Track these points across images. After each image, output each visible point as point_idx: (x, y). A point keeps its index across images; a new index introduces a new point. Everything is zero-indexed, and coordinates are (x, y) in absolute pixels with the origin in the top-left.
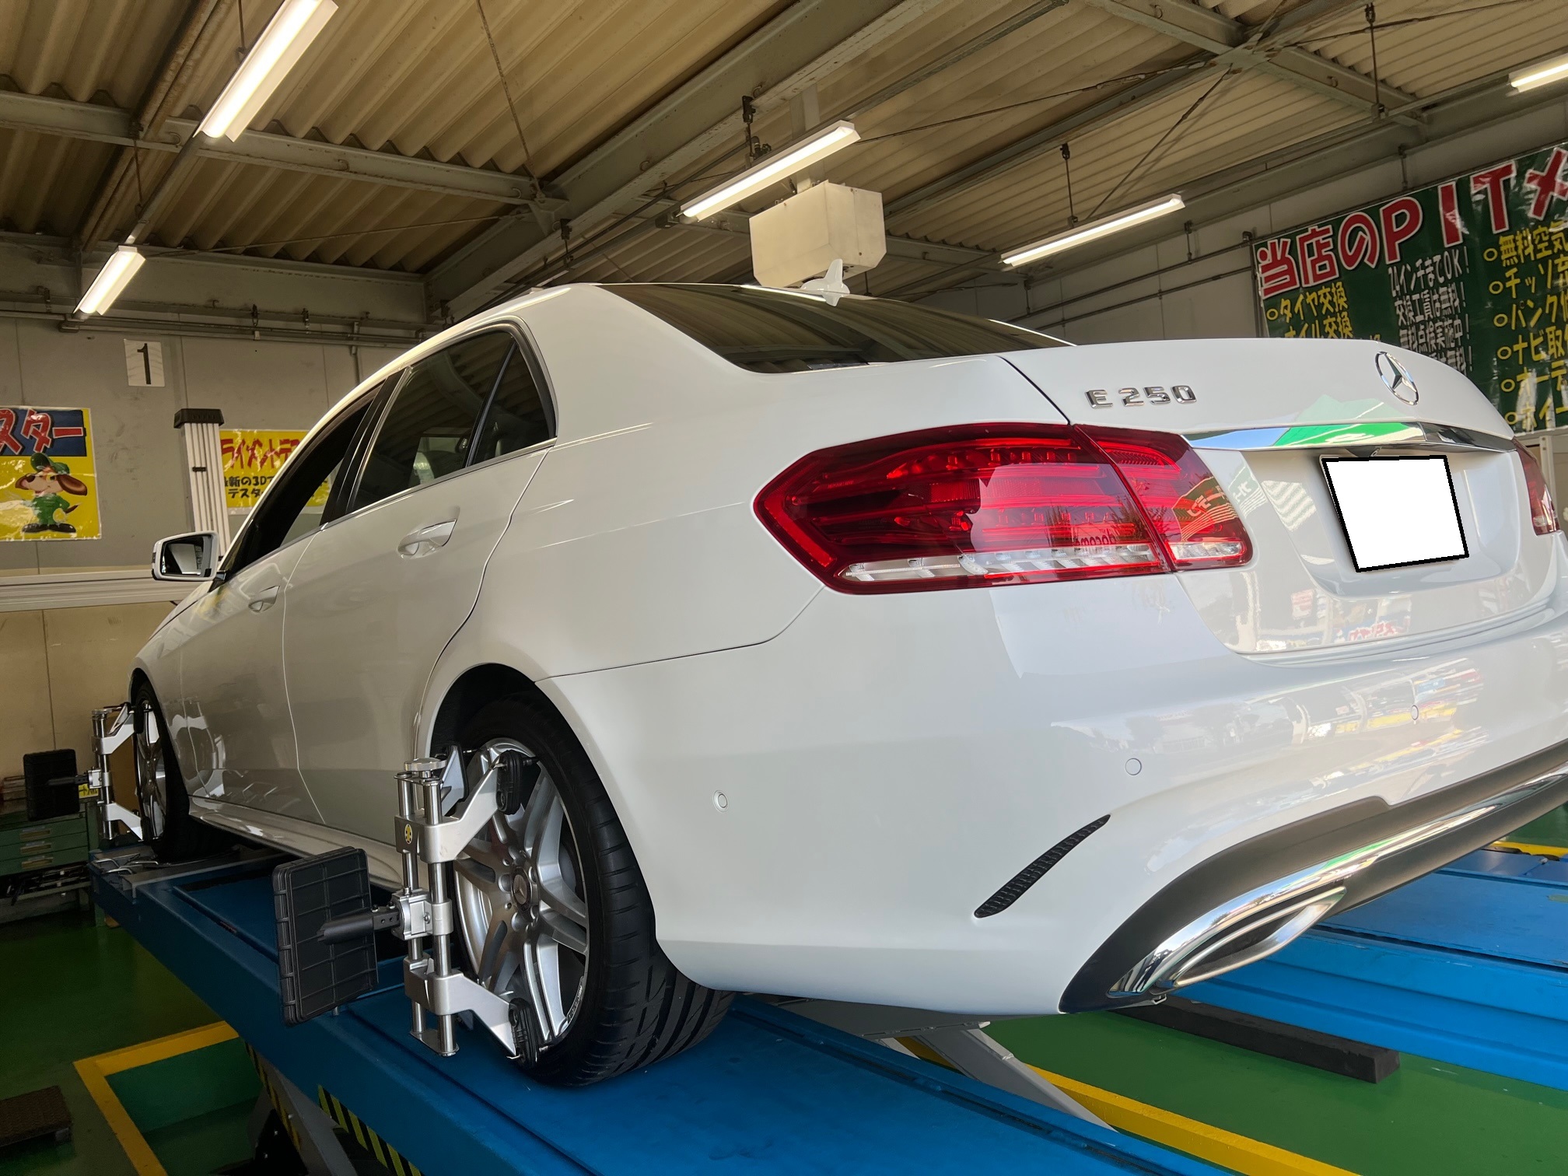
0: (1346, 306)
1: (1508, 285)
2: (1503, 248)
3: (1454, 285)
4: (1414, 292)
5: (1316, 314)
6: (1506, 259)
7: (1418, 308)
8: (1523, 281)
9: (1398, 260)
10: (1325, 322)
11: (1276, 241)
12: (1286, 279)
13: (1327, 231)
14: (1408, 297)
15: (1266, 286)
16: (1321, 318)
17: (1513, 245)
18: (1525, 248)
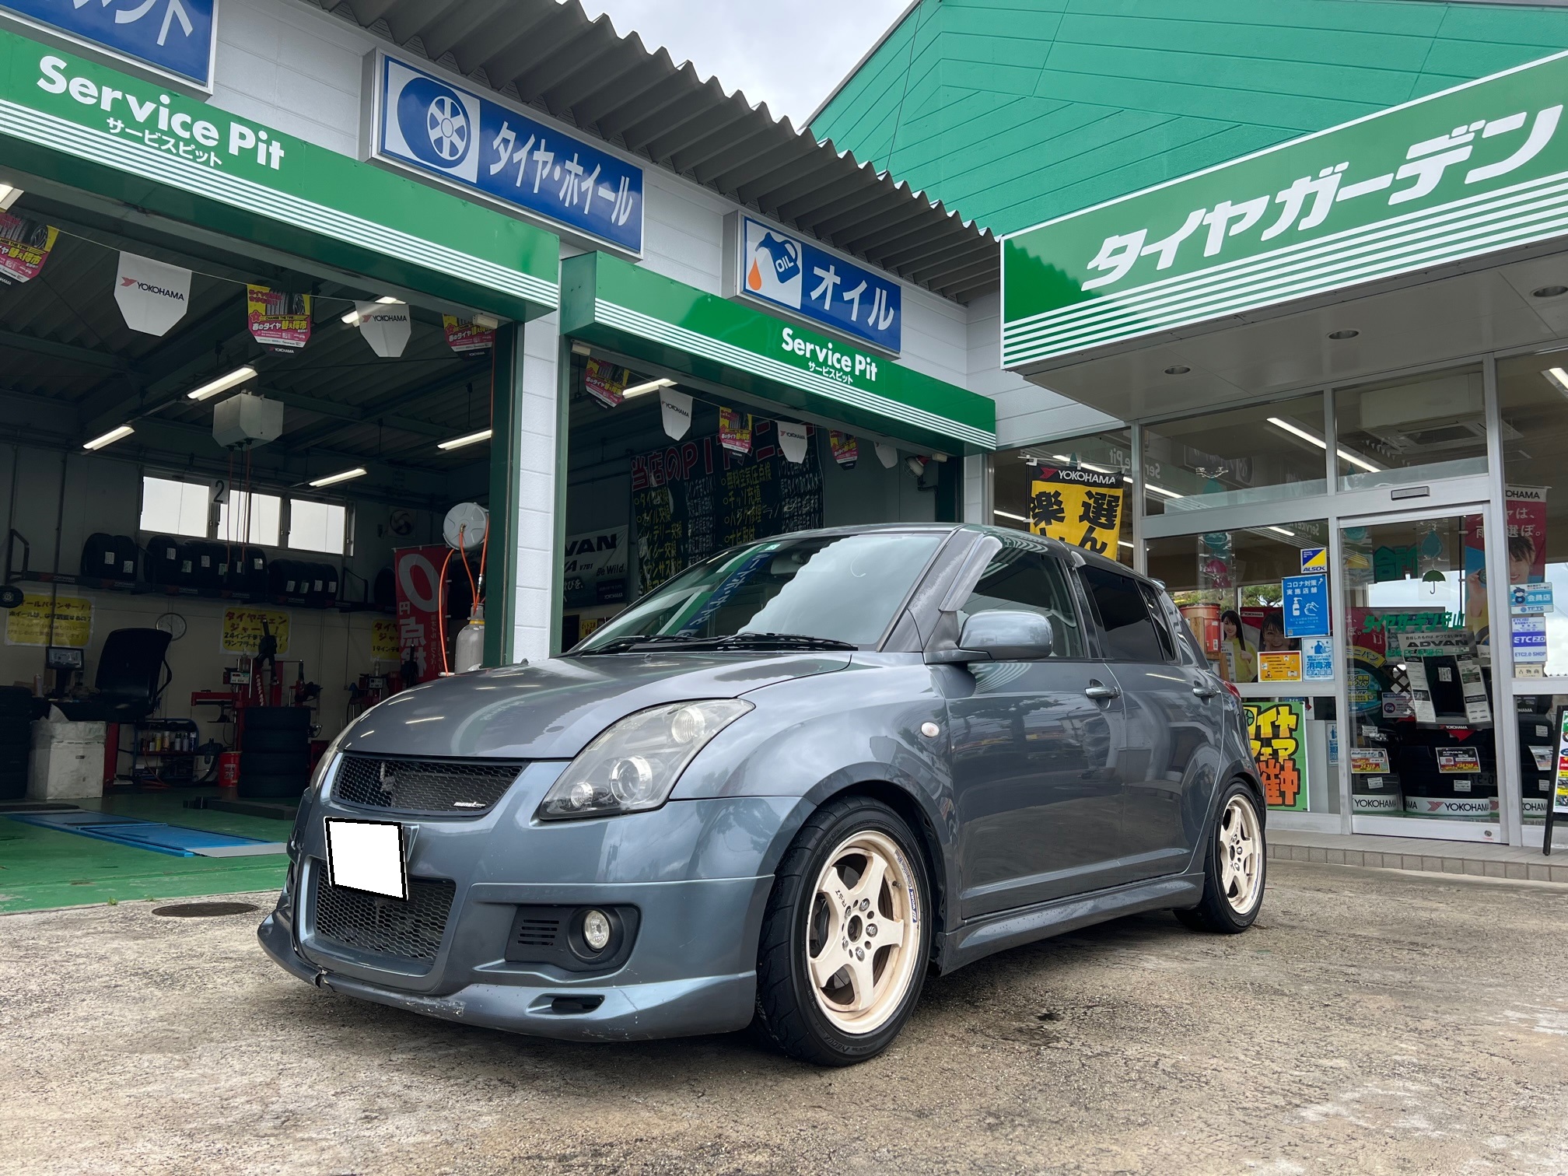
1: (730, 500)
2: (728, 479)
3: (710, 497)
4: (694, 499)
6: (730, 485)
7: (698, 507)
8: (735, 499)
9: (689, 478)
11: (639, 457)
12: (644, 480)
17: (732, 477)
18: (737, 480)
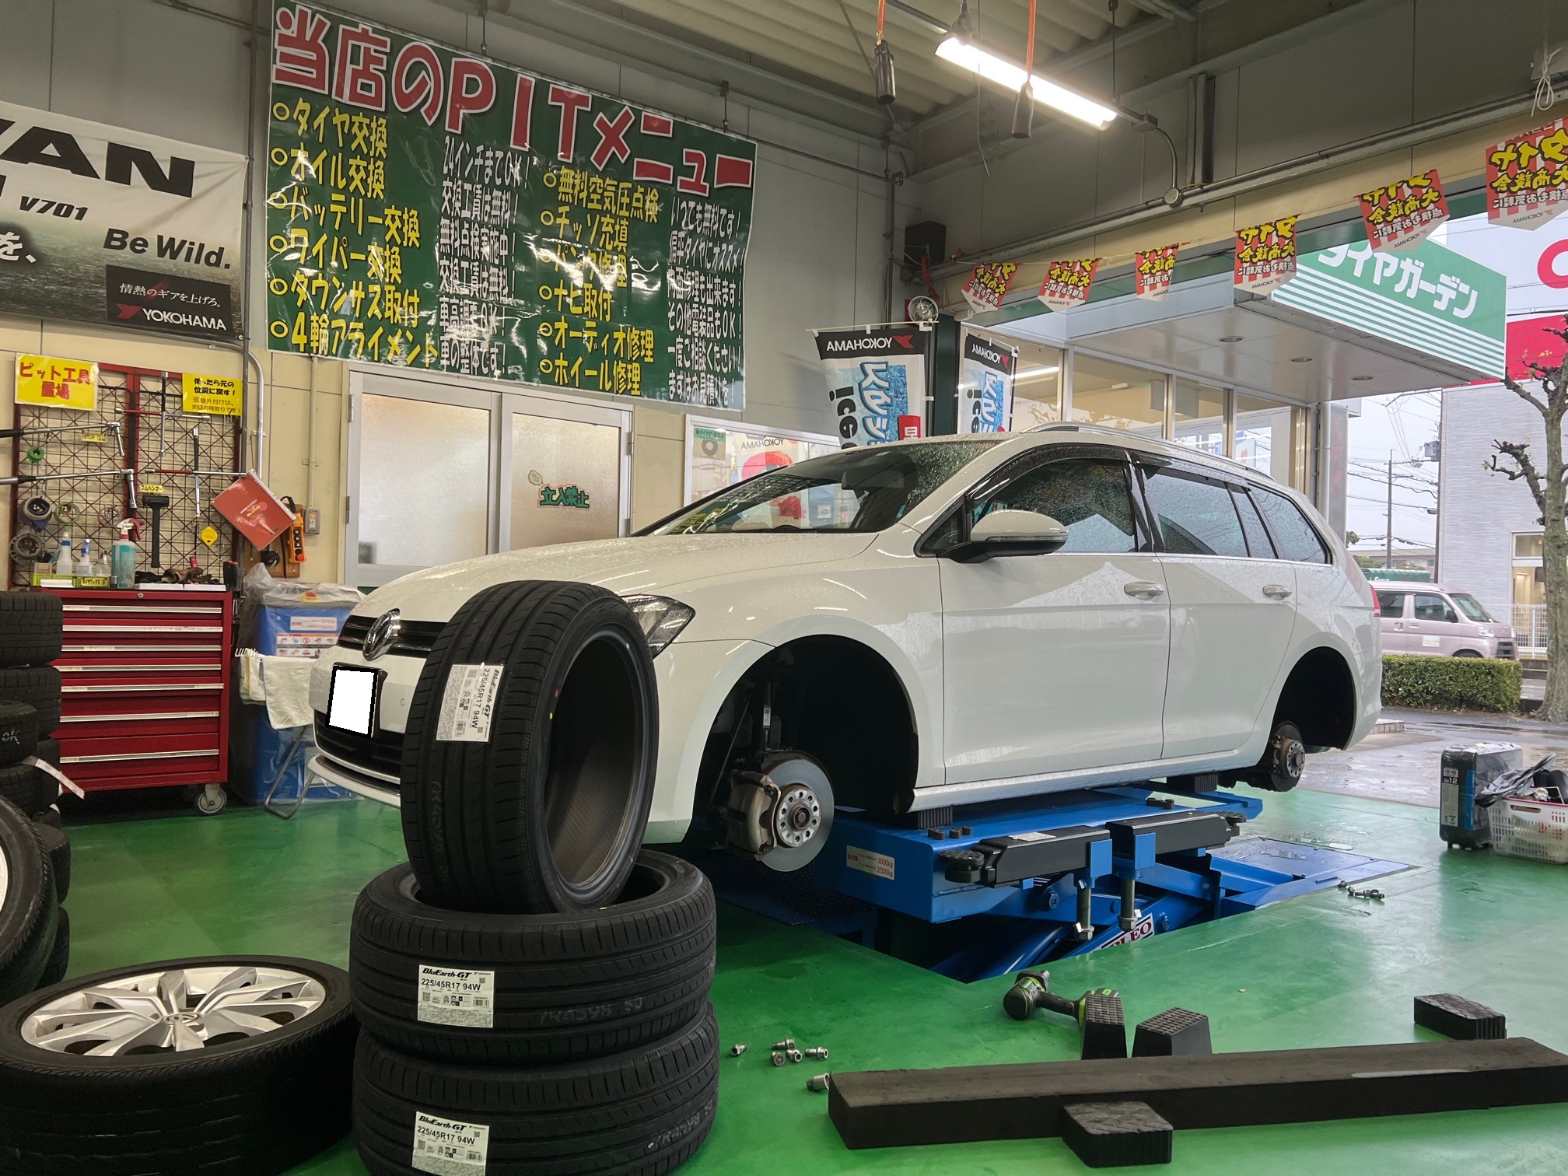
0: (385, 156)
1: (559, 221)
2: (562, 180)
3: (509, 194)
4: (465, 180)
5: (341, 145)
6: (563, 193)
7: (467, 199)
8: (571, 224)
9: (459, 132)
10: (351, 161)
11: (310, 11)
12: (312, 73)
13: (384, 44)
14: (460, 182)
15: (279, 65)
16: (349, 154)
17: (572, 181)
18: (581, 191)
